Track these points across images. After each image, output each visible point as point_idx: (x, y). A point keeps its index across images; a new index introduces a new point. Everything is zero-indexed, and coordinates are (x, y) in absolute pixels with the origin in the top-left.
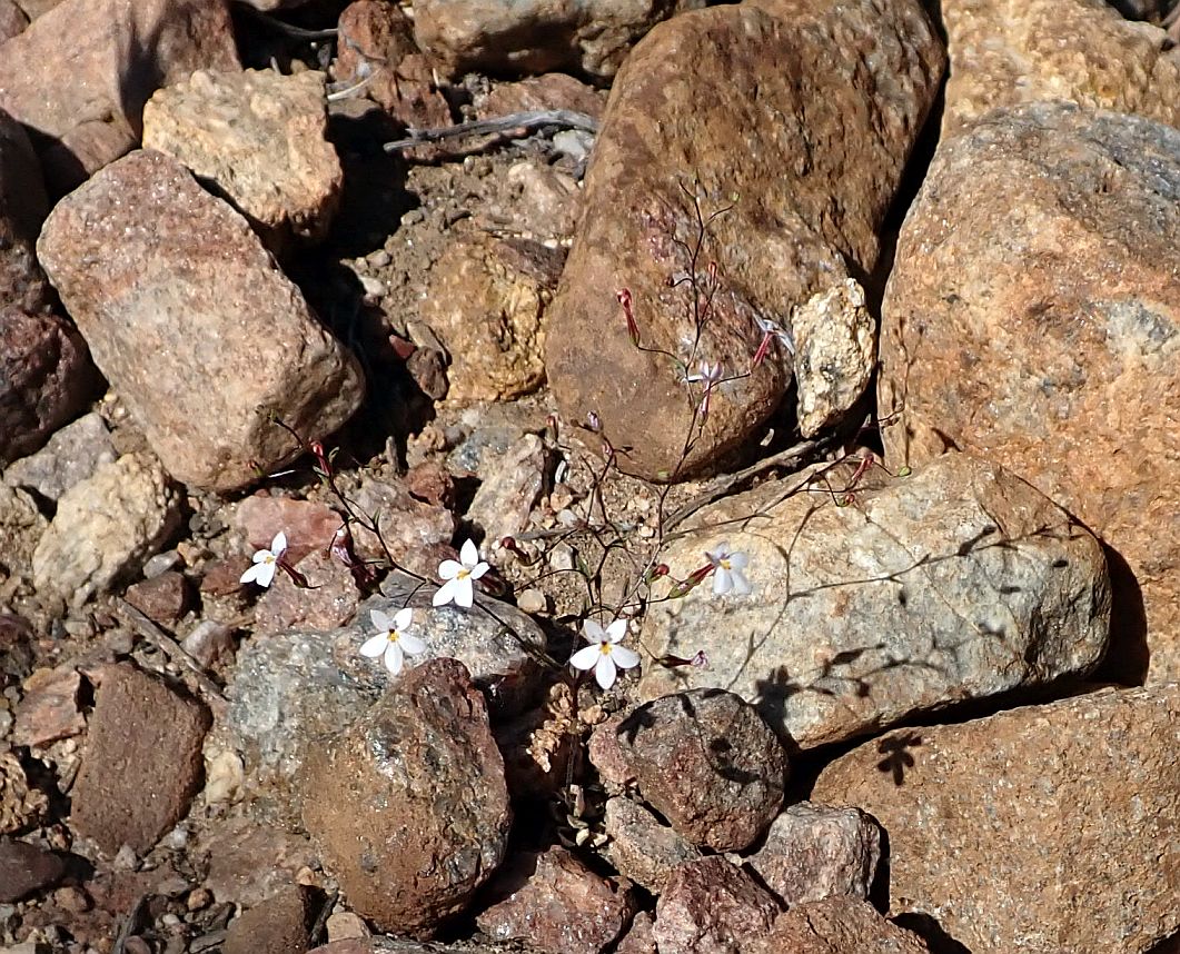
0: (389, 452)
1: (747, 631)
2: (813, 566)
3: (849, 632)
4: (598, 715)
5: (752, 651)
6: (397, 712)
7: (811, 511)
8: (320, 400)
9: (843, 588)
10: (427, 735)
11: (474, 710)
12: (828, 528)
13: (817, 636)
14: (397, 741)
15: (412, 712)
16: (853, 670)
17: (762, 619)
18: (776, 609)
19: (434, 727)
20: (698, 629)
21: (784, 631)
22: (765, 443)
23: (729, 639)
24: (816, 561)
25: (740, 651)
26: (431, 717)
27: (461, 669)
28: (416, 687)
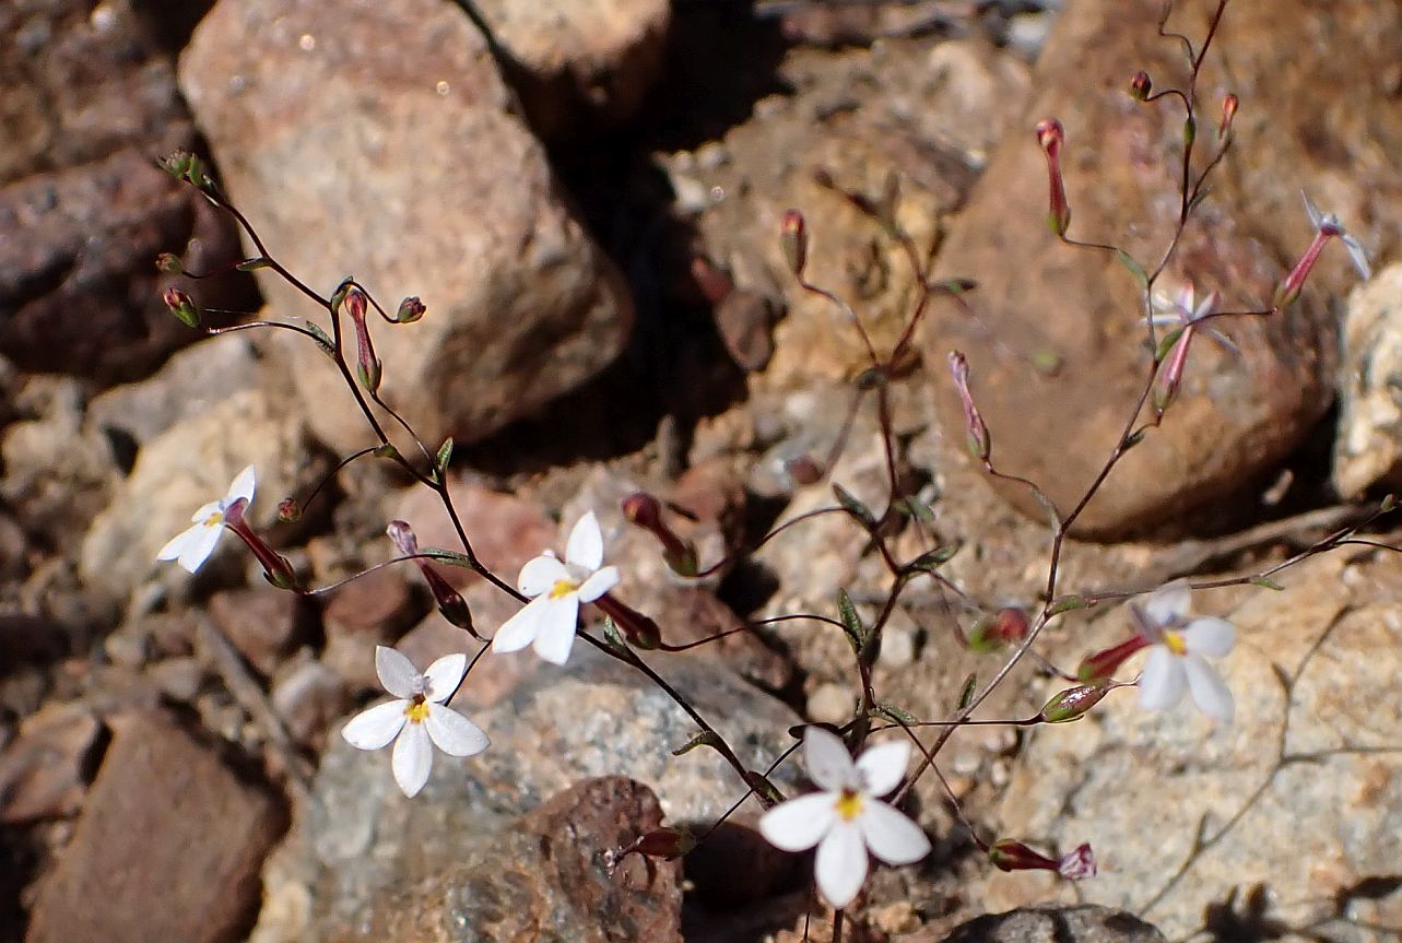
0: (663, 443)
1: (1193, 809)
2: (1330, 710)
3: (1383, 841)
4: (904, 918)
5: (1199, 847)
6: (507, 864)
7: (1343, 613)
8: (547, 334)
9: (1382, 757)
10: (555, 914)
11: (658, 881)
12: (1368, 645)
13: (1322, 836)
14: (494, 918)
15: (535, 868)
16: (1379, 912)
17: (1224, 792)
18: (1251, 780)
19: (572, 901)
20: (1106, 793)
21: (1260, 820)
22: (1273, 496)
23: (1158, 819)
24: (1339, 702)
25: (1175, 844)
26: (571, 883)
27: (647, 803)
28: (554, 822)
